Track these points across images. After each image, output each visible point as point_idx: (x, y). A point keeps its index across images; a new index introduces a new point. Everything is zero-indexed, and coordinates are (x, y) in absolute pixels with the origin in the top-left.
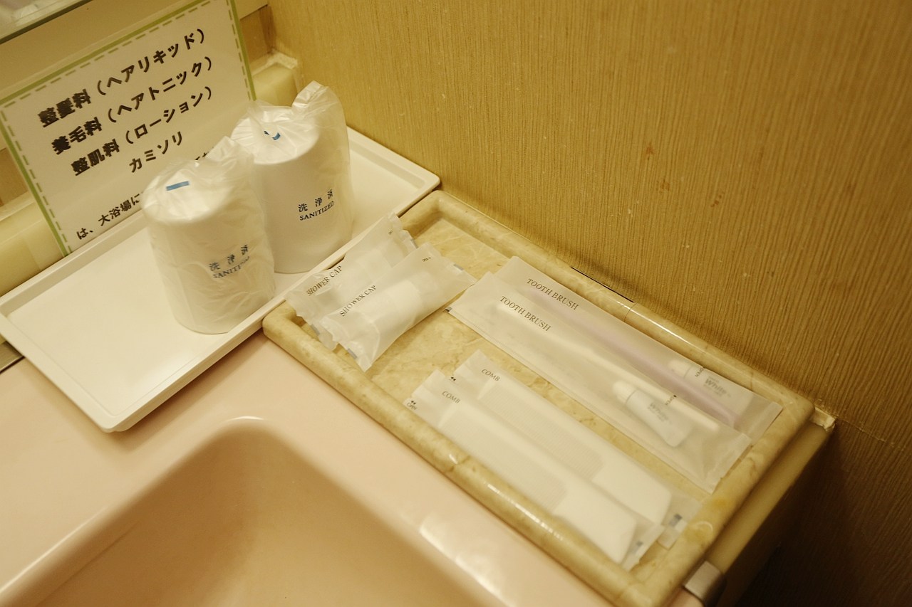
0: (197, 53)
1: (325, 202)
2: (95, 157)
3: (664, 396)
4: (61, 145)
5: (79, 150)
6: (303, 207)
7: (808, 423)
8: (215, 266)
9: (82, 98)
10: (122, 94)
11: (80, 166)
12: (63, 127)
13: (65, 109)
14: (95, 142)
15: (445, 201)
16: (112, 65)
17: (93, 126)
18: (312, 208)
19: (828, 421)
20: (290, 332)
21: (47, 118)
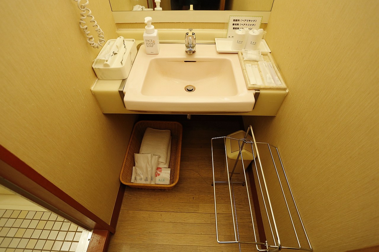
0: (254, 23)
1: (254, 43)
2: (236, 28)
3: (271, 77)
4: (233, 24)
5: (235, 26)
6: (251, 42)
7: (285, 89)
8: (238, 41)
9: (239, 20)
10: (243, 23)
11: (234, 28)
12: (235, 22)
13: (236, 20)
14: (237, 27)
15: (269, 54)
16: (244, 18)
17: (238, 24)
18: (252, 43)
19: (287, 91)
20: (241, 55)
21: (234, 20)
